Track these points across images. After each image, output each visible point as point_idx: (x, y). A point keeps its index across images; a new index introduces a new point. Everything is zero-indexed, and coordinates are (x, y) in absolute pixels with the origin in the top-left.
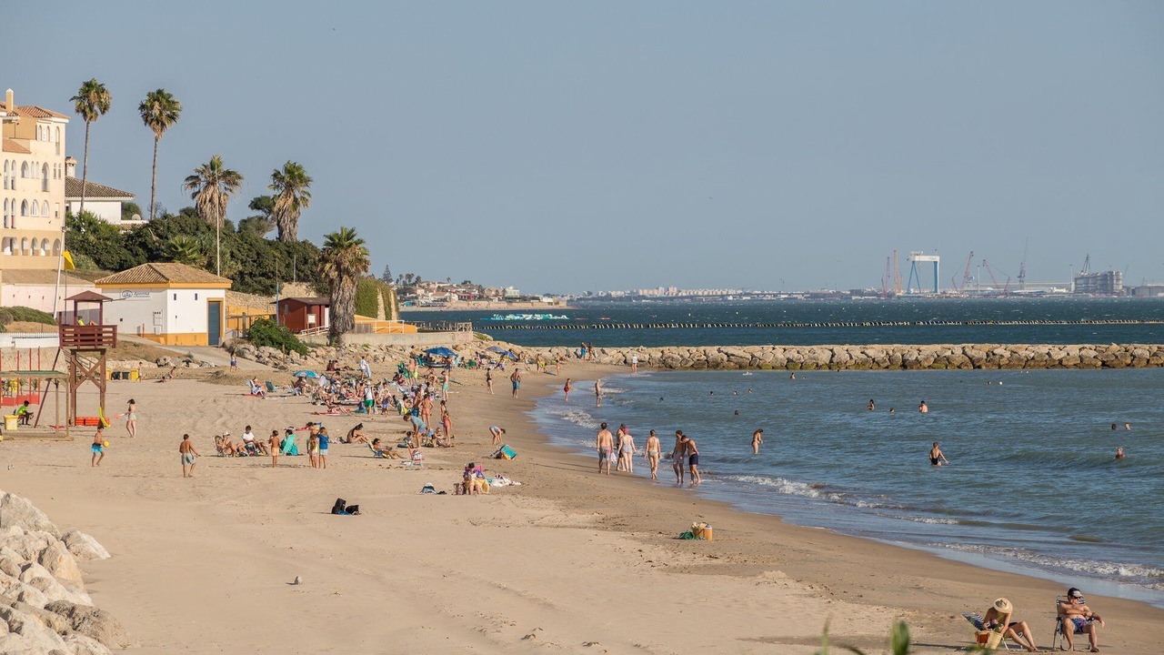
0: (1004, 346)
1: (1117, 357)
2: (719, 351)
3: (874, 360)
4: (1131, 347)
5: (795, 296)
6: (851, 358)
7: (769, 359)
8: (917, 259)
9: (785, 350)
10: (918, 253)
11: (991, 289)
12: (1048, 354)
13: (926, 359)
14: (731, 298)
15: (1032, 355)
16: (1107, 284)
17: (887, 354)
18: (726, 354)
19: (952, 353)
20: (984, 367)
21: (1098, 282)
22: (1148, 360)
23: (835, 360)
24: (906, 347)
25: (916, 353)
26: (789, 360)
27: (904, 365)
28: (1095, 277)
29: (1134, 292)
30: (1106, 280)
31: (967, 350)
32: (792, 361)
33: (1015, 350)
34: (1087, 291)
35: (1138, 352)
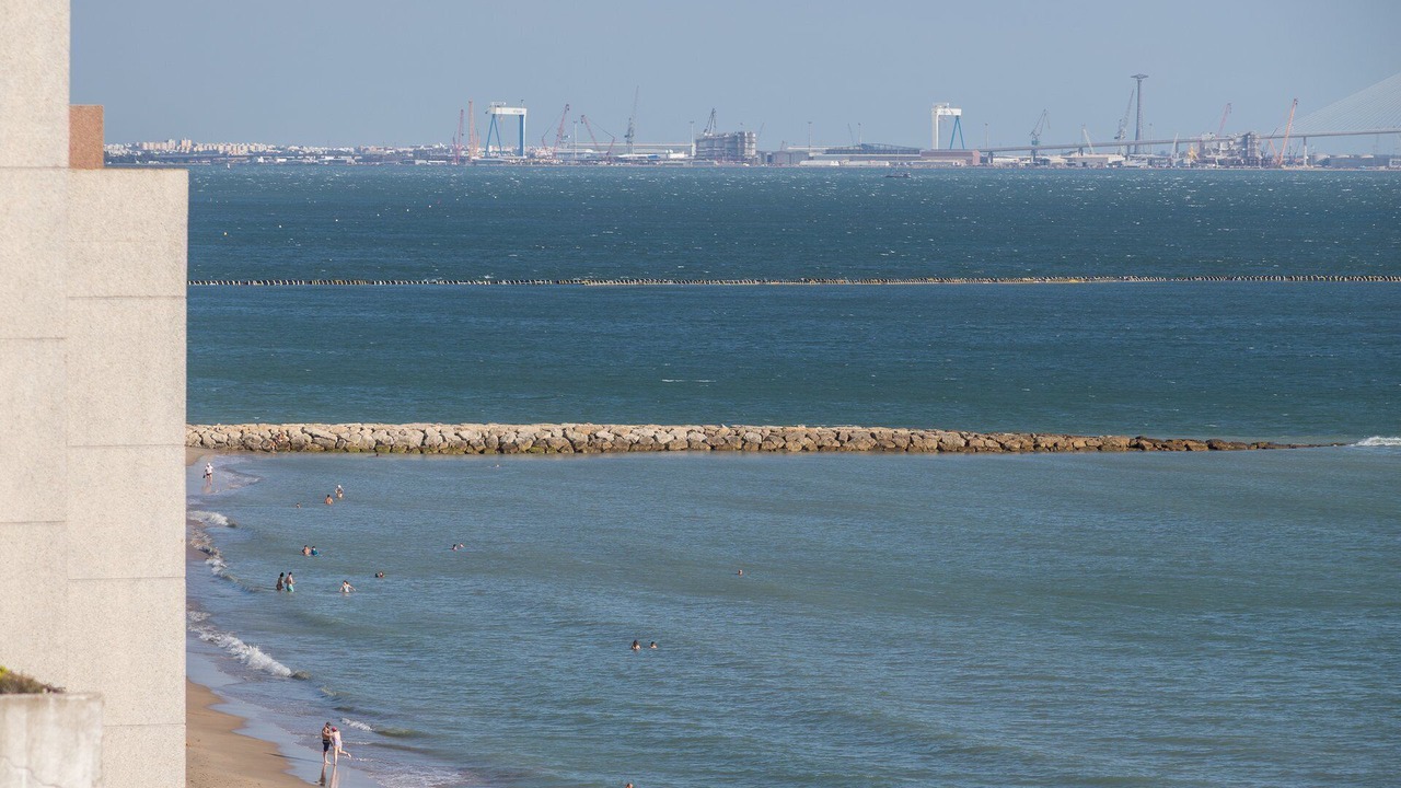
0: (607, 426)
1: (727, 441)
2: (303, 431)
3: (468, 443)
4: (742, 430)
5: (343, 158)
6: (444, 440)
7: (357, 441)
8: (498, 111)
9: (373, 431)
10: (500, 103)
11: (591, 151)
12: (654, 437)
13: (524, 443)
14: (261, 160)
15: (637, 438)
16: (736, 149)
17: (483, 436)
18: (311, 435)
19: (552, 436)
20: (585, 452)
21: (726, 145)
22: (760, 445)
23: (427, 442)
24: (504, 428)
25: (514, 435)
26: (378, 442)
27: (501, 449)
28: (722, 139)
29: (770, 159)
30: (735, 145)
31: (567, 432)
32: (381, 443)
33: (619, 433)
34: (711, 157)
35: (750, 436)
